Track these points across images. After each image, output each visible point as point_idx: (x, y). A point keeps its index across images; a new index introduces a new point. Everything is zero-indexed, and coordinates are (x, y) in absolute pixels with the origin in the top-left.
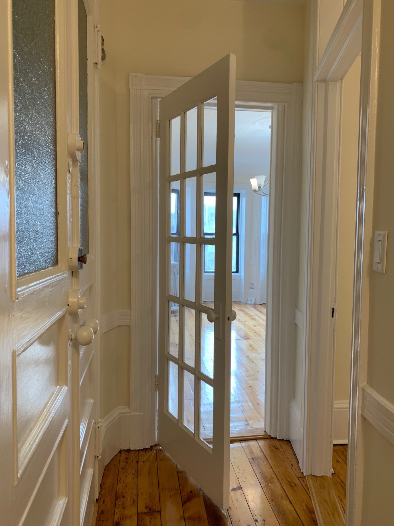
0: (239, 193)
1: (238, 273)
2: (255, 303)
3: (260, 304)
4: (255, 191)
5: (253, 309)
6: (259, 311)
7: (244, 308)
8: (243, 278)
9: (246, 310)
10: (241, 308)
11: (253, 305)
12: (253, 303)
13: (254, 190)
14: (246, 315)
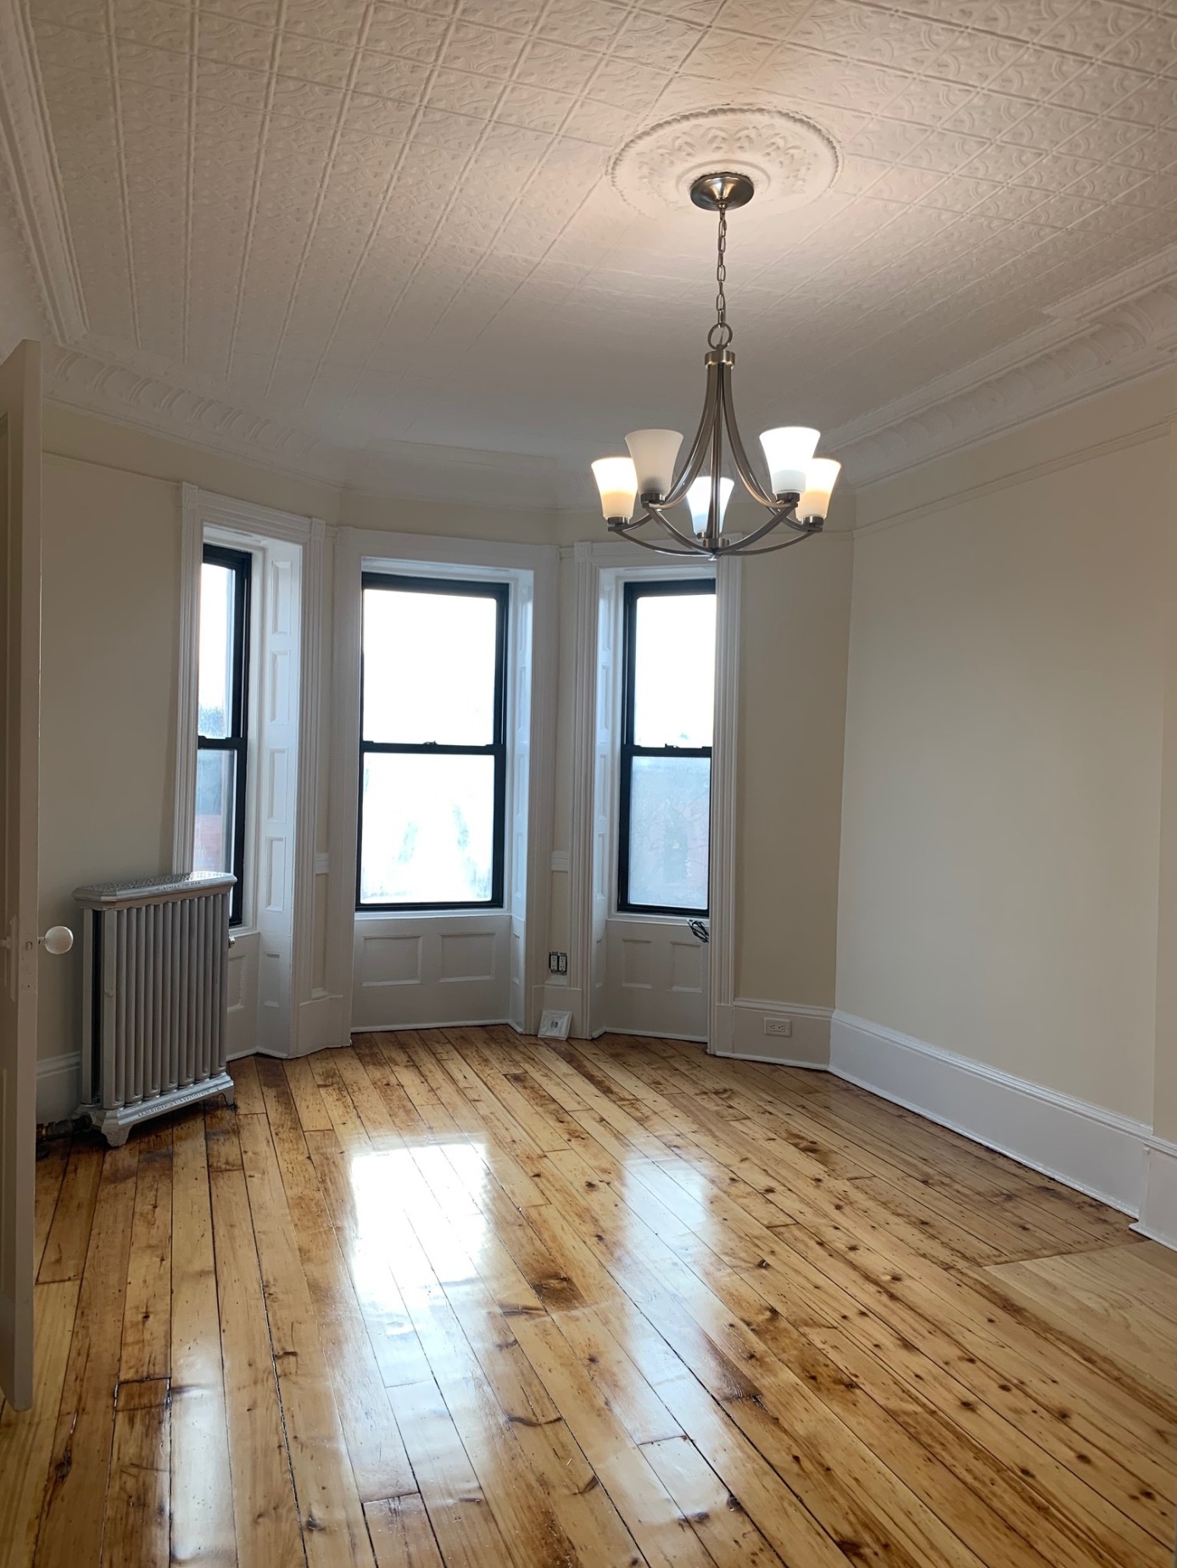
0: (507, 585)
1: (501, 907)
2: (569, 1034)
3: (593, 1039)
4: (617, 524)
5: (563, 1067)
6: (591, 1078)
7: (527, 1067)
8: (520, 928)
9: (535, 1074)
10: (516, 1063)
11: (564, 1047)
12: (561, 1032)
13: (610, 520)
14: (539, 1109)
